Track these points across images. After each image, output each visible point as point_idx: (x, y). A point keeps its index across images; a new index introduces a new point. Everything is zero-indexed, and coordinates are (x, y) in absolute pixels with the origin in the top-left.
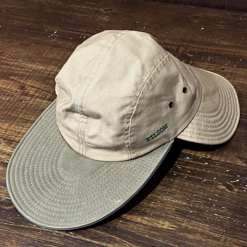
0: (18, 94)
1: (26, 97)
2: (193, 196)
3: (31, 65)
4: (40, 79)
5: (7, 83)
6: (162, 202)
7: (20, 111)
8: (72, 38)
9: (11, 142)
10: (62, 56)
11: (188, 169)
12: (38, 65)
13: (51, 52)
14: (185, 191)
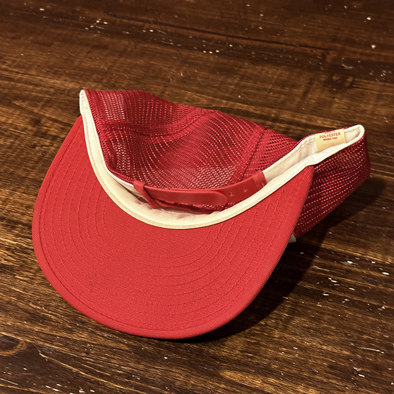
0: (28, 135)
1: (42, 139)
2: (362, 339)
3: (52, 81)
4: (70, 107)
5: (7, 113)
6: (302, 349)
7: (31, 165)
8: (128, 33)
9: (13, 225)
10: (110, 65)
11: (350, 285)
12: (65, 81)
13: (91, 58)
14: (345, 328)
